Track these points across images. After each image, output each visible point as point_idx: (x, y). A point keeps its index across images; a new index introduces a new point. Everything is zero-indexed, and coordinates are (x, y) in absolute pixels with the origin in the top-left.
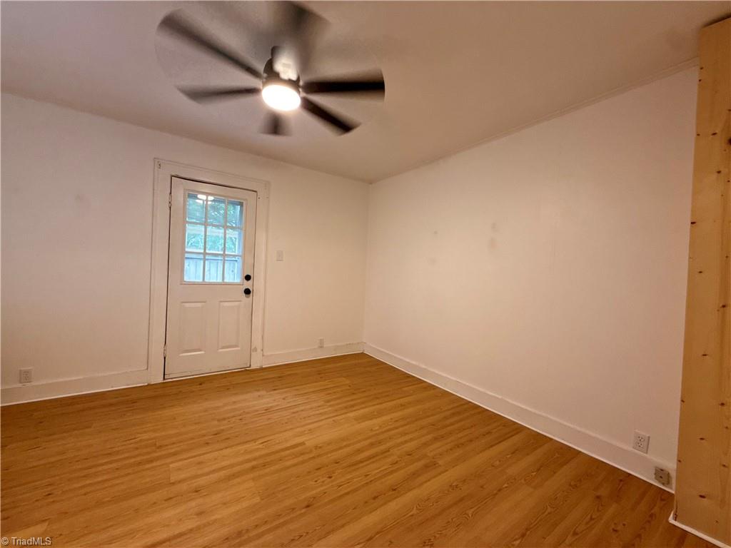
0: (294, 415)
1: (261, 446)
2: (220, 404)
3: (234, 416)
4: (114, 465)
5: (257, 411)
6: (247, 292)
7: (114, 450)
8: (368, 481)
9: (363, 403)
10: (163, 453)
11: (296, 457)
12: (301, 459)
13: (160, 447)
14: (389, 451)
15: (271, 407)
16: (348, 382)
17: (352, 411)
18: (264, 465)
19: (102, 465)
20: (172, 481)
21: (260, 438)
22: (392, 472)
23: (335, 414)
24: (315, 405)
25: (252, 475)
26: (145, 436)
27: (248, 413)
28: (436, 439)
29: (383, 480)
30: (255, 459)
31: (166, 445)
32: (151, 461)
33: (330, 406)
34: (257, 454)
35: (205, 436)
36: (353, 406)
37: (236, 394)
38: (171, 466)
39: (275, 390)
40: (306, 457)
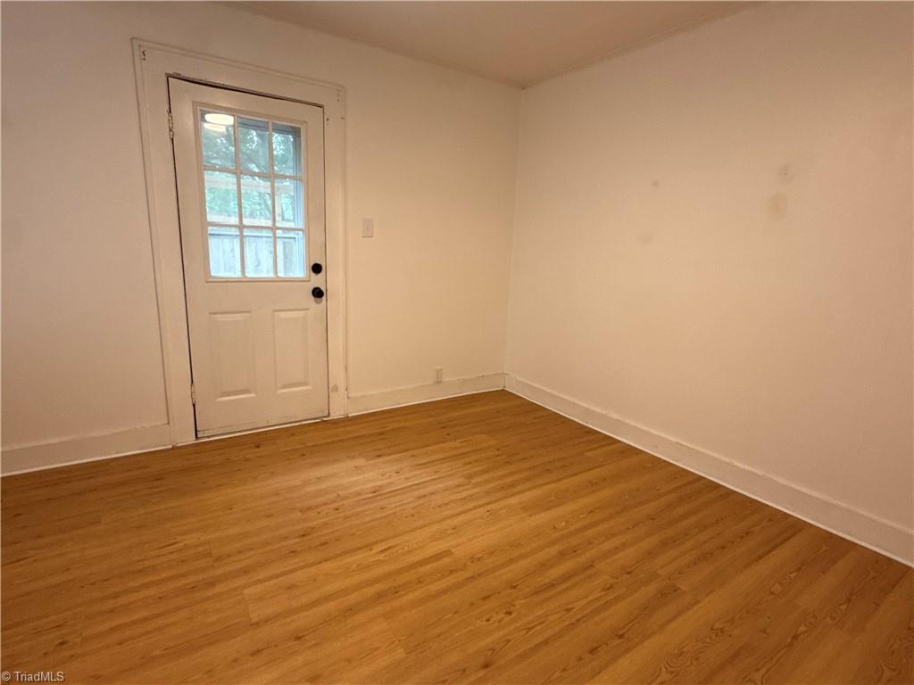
0: (421, 501)
1: (381, 557)
2: (297, 483)
3: (325, 504)
4: (152, 591)
5: (360, 494)
6: (318, 293)
7: (147, 563)
8: (574, 620)
9: (527, 479)
10: (228, 569)
11: (443, 576)
12: (452, 580)
13: (219, 559)
14: (592, 566)
15: (381, 487)
16: (493, 442)
17: (514, 495)
18: (396, 591)
19: (135, 590)
20: (253, 621)
21: (377, 542)
22: (608, 605)
23: (488, 500)
24: (450, 483)
25: (380, 609)
26: (191, 539)
27: (347, 498)
28: (665, 544)
29: (597, 619)
30: (377, 580)
31: (229, 556)
32: (212, 584)
33: (476, 485)
34: (380, 571)
35: (286, 538)
36: (513, 485)
37: (318, 464)
38: (246, 591)
39: (379, 456)
40: (460, 576)
